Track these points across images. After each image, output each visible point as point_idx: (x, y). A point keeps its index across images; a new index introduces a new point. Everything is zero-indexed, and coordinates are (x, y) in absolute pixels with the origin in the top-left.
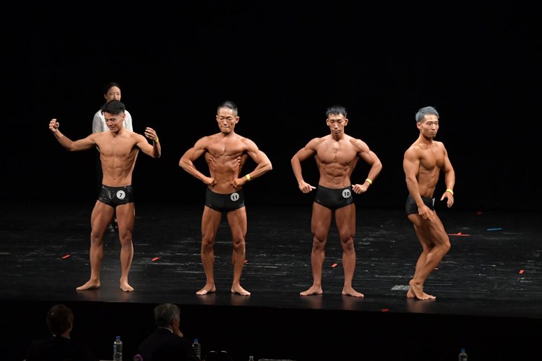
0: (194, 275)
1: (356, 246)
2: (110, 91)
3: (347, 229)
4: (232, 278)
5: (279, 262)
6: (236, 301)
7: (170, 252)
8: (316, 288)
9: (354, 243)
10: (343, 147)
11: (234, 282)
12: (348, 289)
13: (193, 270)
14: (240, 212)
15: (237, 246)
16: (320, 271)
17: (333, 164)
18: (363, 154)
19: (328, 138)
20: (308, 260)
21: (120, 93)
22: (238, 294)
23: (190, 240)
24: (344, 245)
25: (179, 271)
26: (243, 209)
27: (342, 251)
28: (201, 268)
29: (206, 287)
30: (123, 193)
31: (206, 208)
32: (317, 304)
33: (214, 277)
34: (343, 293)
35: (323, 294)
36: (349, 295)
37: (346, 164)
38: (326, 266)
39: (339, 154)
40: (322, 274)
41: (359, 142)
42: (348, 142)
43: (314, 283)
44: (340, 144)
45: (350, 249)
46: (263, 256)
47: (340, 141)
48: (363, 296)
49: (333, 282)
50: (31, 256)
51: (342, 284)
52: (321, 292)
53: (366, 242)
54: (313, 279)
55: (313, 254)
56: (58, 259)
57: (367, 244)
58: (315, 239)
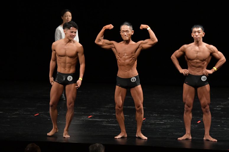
0: (113, 126)
1: (211, 110)
2: (65, 15)
3: (205, 100)
4: (136, 128)
5: (165, 119)
6: (139, 143)
7: (99, 112)
8: (188, 136)
9: (210, 108)
10: (202, 50)
11: (138, 131)
12: (207, 137)
13: (113, 123)
14: (138, 88)
15: (138, 109)
16: (190, 125)
17: (195, 61)
18: (215, 54)
19: (192, 44)
20: (182, 118)
21: (71, 15)
22: (140, 138)
23: (111, 105)
24: (204, 110)
25: (104, 124)
26: (139, 86)
27: (203, 113)
28: (117, 122)
29: (120, 134)
30: (71, 77)
31: (117, 87)
32: (188, 145)
33: (125, 128)
34: (204, 139)
35: (191, 139)
36: (208, 140)
37: (203, 60)
38: (193, 122)
39: (199, 54)
40: (191, 127)
41: (212, 47)
42: (205, 47)
43: (186, 132)
44: (199, 48)
45: (207, 112)
46: (155, 116)
47: (200, 46)
48: (216, 141)
49: (198, 132)
50: (16, 114)
51: (203, 134)
52: (191, 138)
53: (218, 108)
54: (185, 130)
55: (185, 115)
56: (32, 116)
57: (219, 109)
58: (186, 106)
